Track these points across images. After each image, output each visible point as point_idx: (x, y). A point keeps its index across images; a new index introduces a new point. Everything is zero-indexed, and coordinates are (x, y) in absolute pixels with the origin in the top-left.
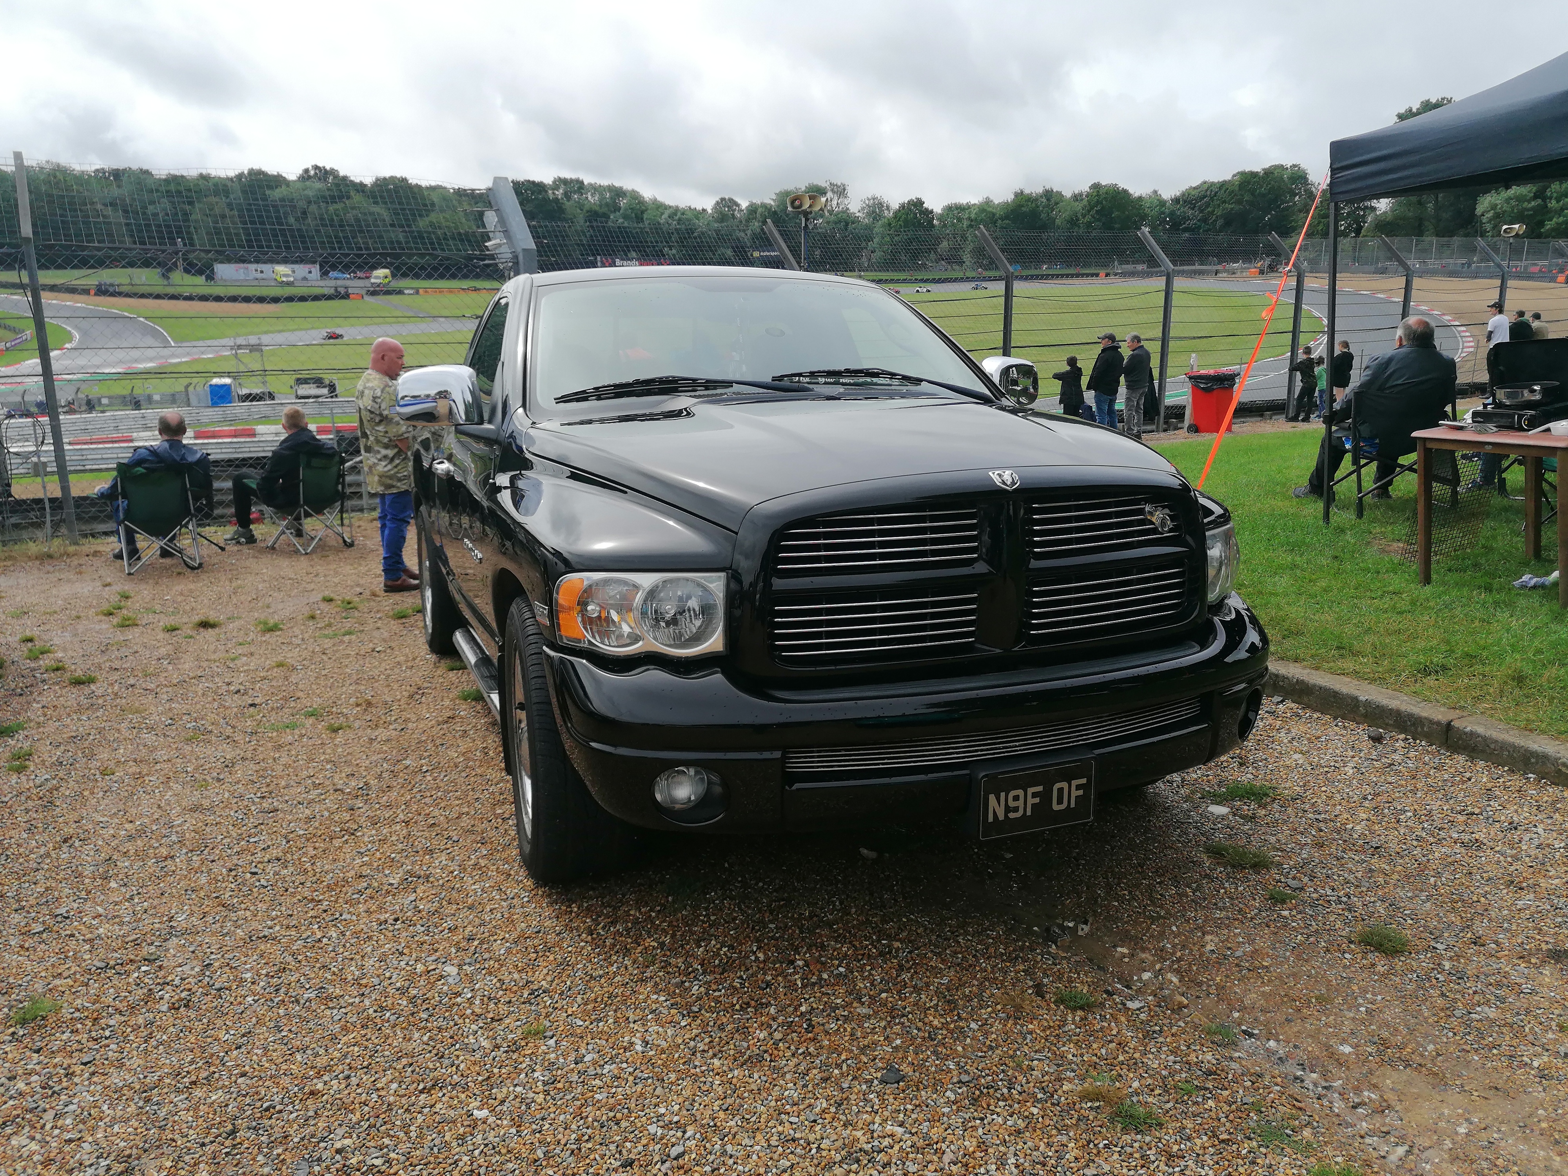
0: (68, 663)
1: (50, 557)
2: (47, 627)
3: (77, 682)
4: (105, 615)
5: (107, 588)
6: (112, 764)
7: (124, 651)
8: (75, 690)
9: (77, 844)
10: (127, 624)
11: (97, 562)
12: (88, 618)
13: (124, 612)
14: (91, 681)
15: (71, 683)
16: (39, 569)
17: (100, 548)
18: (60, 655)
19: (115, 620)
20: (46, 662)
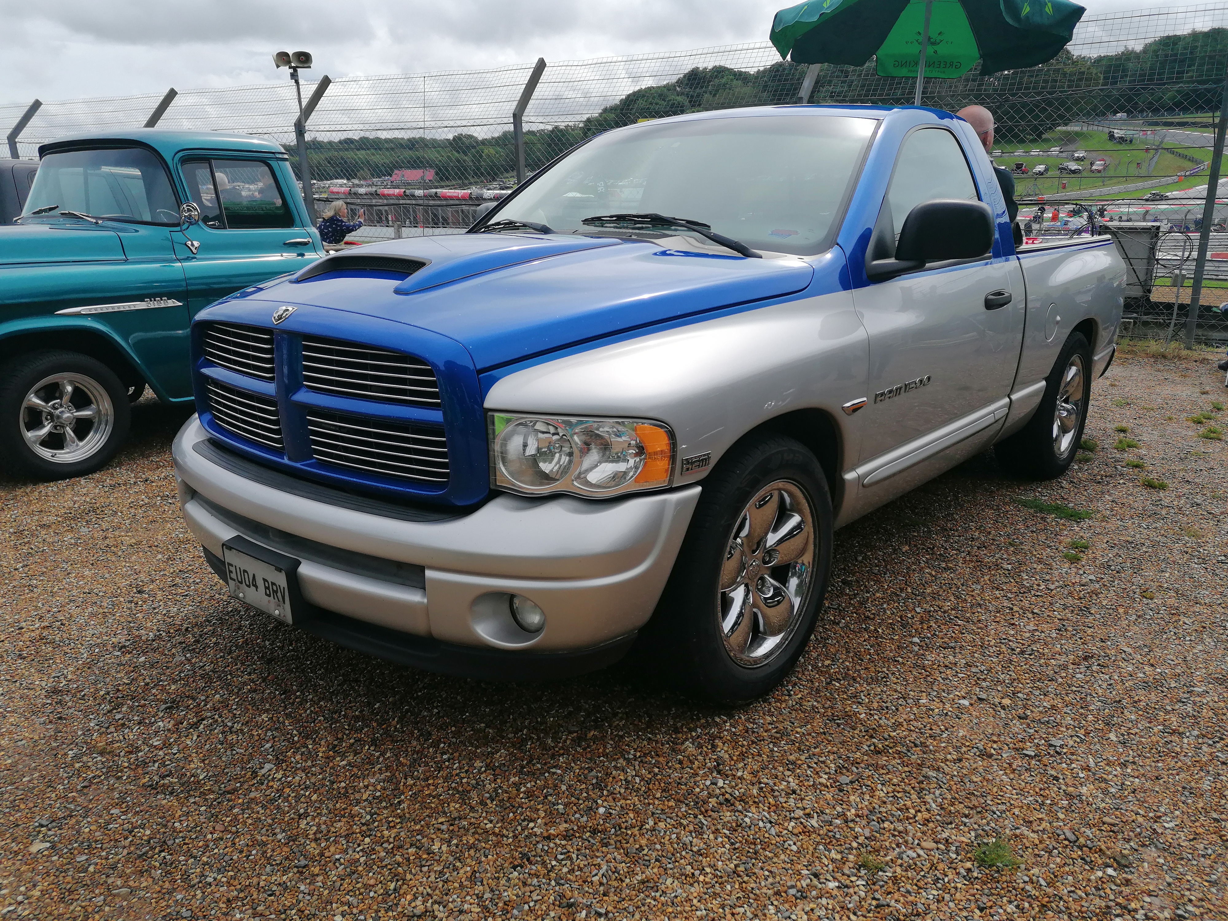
0: (1147, 462)
1: (1164, 357)
2: (1142, 422)
3: (1150, 485)
4: (1194, 422)
5: (1204, 396)
6: (1154, 589)
7: (1201, 465)
8: (1144, 492)
9: (1095, 668)
10: (1211, 436)
11: (1203, 369)
12: (1178, 422)
13: (1212, 423)
14: (1162, 487)
15: (1144, 485)
16: (1152, 366)
17: (1210, 357)
18: (1143, 452)
19: (1202, 430)
20: (1129, 456)
